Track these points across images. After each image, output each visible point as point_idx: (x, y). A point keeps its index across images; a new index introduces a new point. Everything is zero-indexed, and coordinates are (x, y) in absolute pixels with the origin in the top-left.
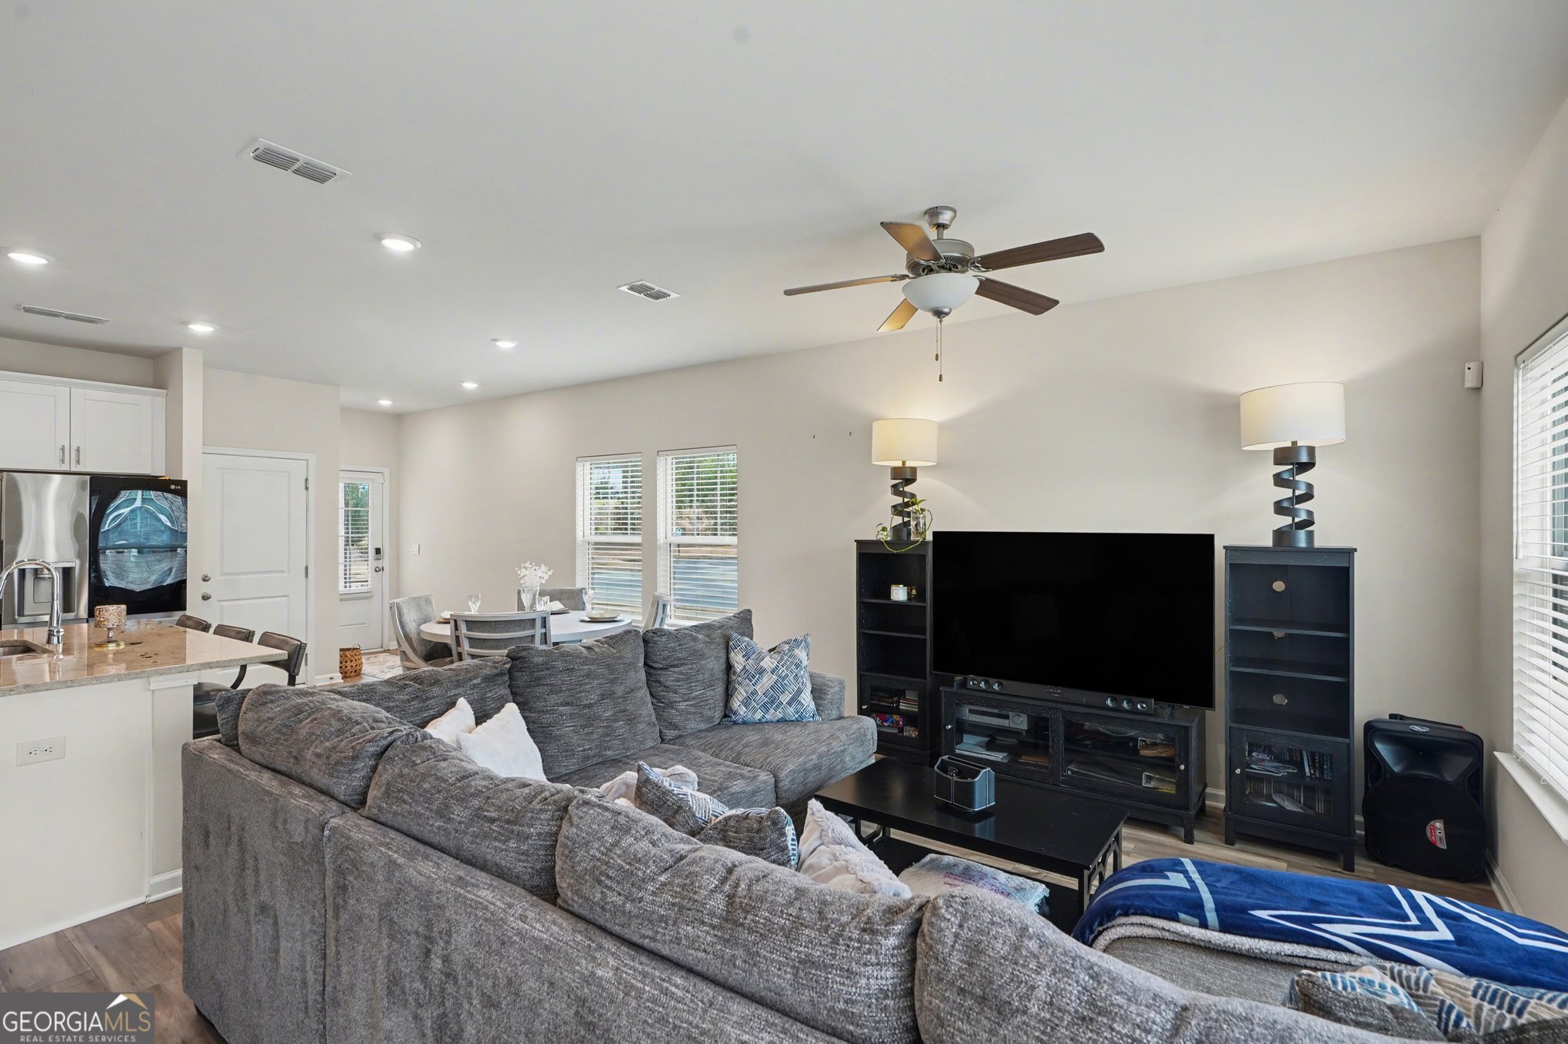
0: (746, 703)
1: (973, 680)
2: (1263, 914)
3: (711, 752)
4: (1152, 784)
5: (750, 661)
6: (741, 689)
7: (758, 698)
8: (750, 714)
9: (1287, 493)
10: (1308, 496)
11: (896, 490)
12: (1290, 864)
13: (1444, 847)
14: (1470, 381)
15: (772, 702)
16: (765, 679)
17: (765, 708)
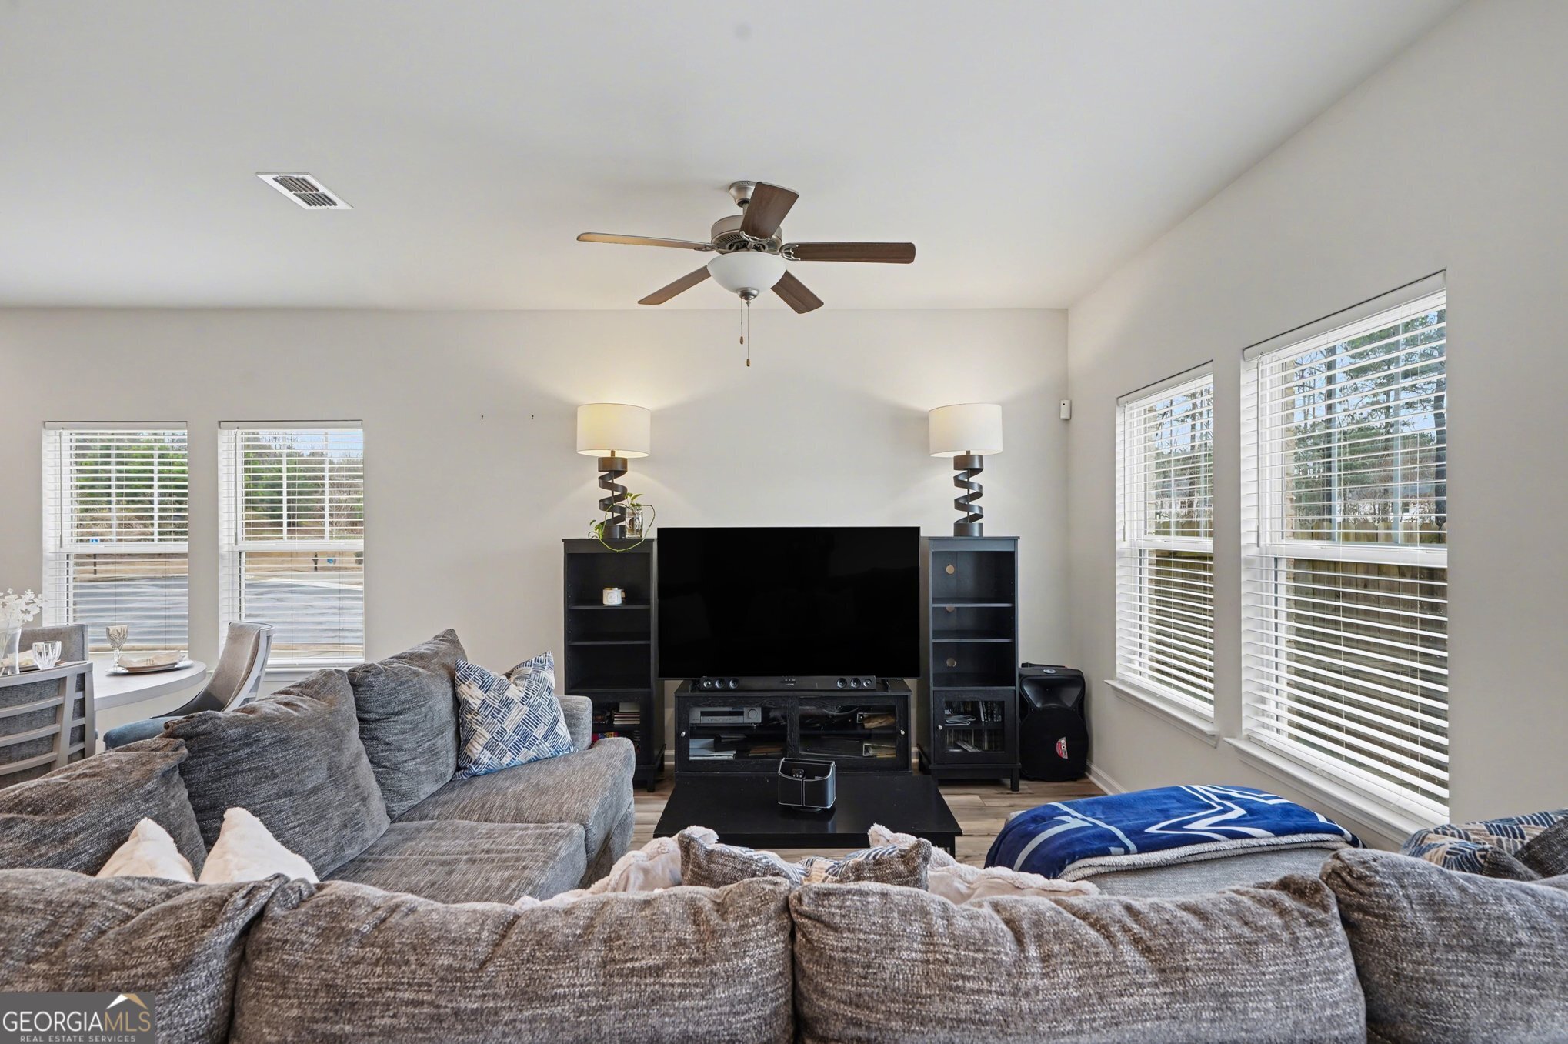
0: (489, 747)
1: (707, 680)
2: (1153, 830)
3: (476, 816)
4: (871, 753)
5: (491, 694)
6: (481, 730)
7: (506, 738)
8: (496, 760)
9: (963, 492)
10: (978, 495)
11: (604, 483)
12: (981, 797)
13: (1066, 757)
14: (1064, 415)
15: (525, 738)
16: (513, 713)
17: (517, 748)
